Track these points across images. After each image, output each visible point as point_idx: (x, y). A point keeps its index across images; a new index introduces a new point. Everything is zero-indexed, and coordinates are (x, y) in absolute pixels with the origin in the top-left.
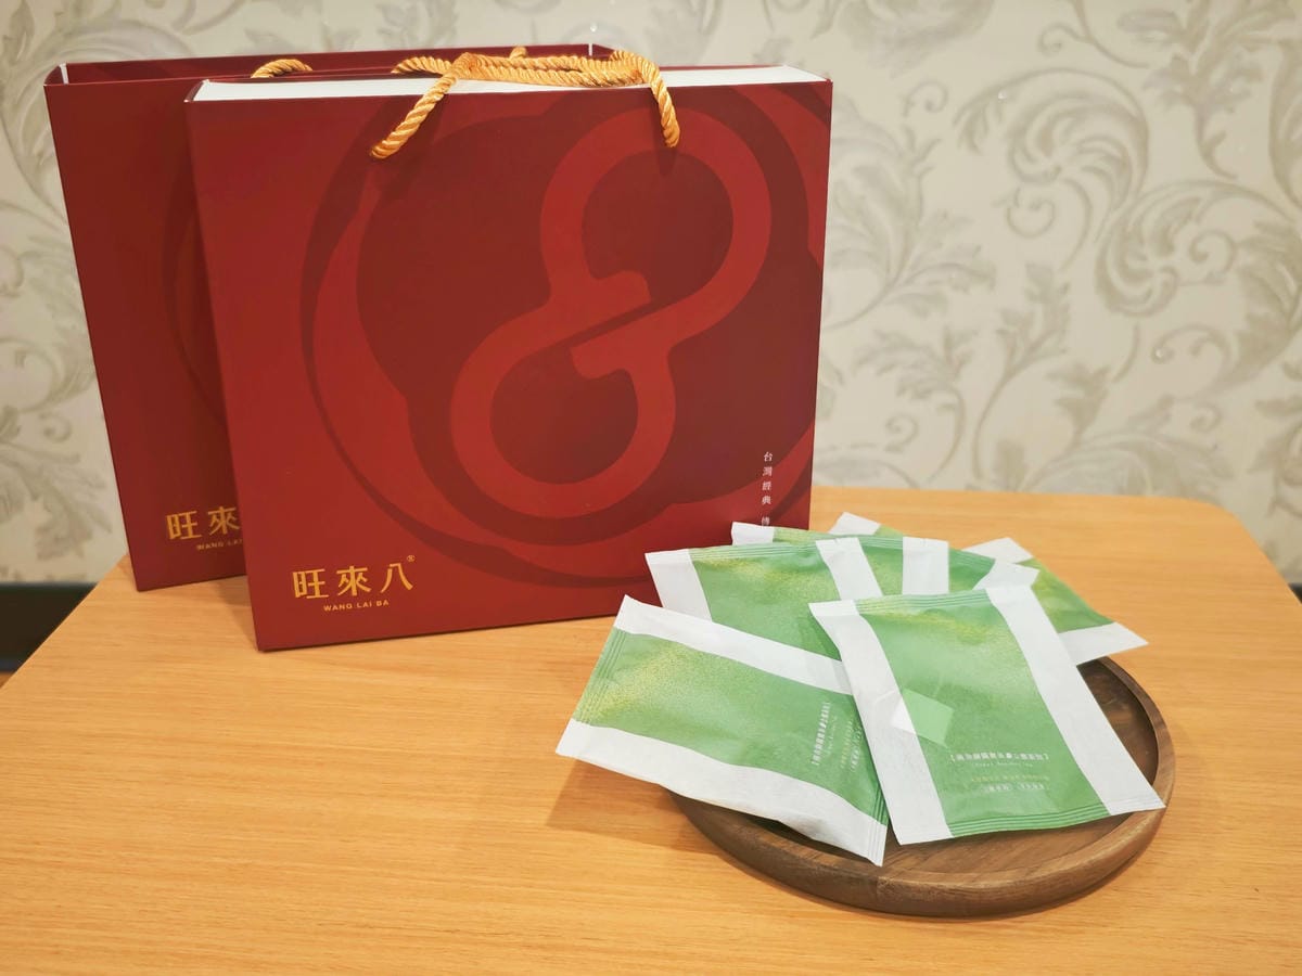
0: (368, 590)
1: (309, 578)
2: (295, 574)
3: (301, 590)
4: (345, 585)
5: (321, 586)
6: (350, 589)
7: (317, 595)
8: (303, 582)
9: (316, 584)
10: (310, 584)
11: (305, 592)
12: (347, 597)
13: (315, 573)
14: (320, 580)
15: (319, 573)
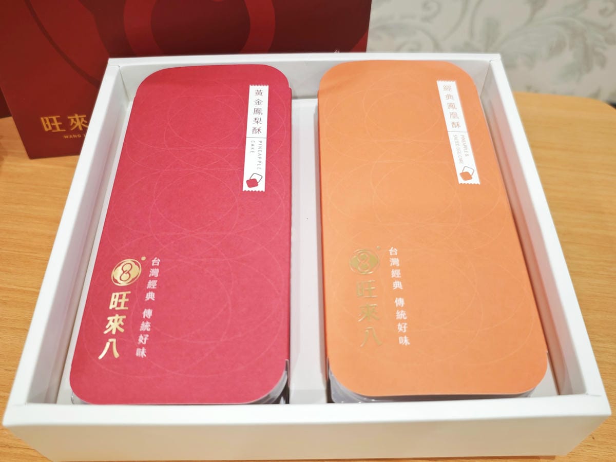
1: (51, 121)
2: (42, 119)
5: (59, 125)
6: (78, 127)
7: (58, 130)
8: (48, 123)
9: (56, 124)
10: (53, 124)
11: (50, 128)
12: (77, 131)
13: (54, 118)
14: (58, 121)
15: (57, 118)
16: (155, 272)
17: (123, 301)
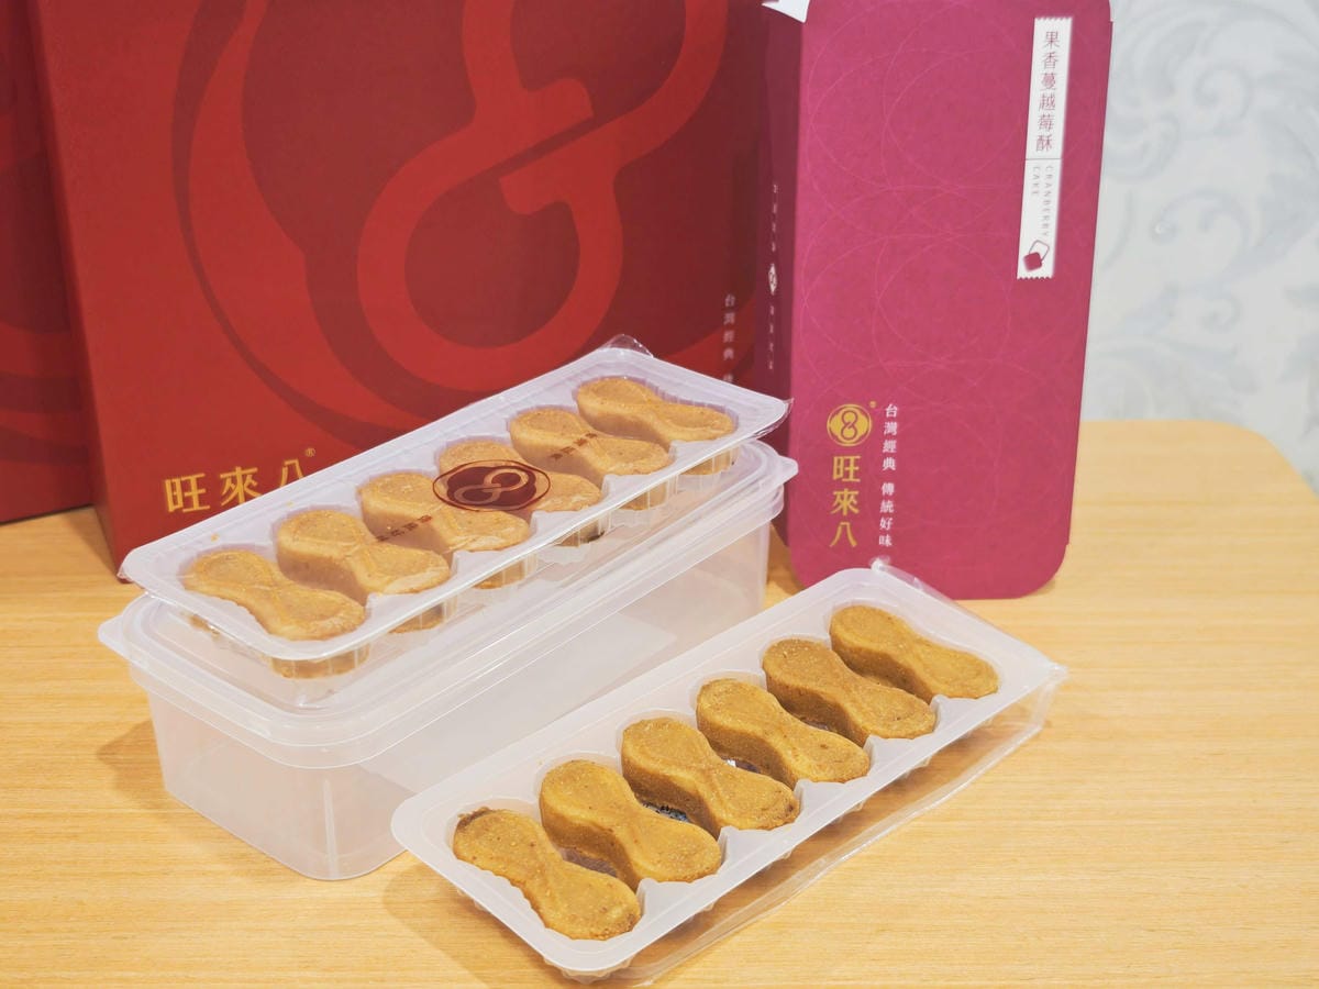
3: (175, 502)
4: (230, 491)
6: (237, 496)
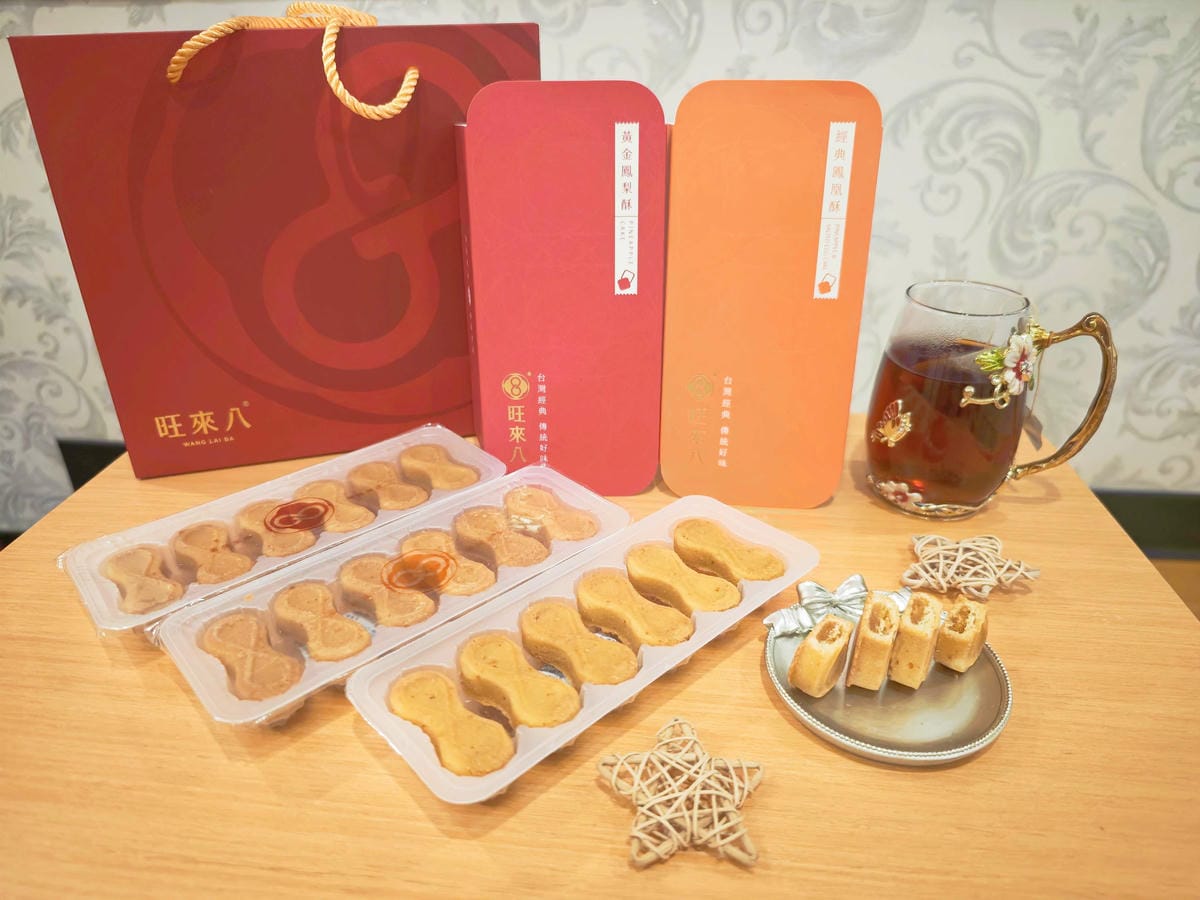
0: (216, 429)
1: (168, 422)
2: (157, 420)
3: (163, 431)
4: (197, 426)
5: (178, 428)
6: (202, 430)
8: (164, 425)
9: (175, 426)
10: (170, 427)
11: (167, 433)
12: (201, 436)
13: (173, 417)
14: (177, 423)
15: (176, 418)
16: (542, 388)
17: (520, 414)
